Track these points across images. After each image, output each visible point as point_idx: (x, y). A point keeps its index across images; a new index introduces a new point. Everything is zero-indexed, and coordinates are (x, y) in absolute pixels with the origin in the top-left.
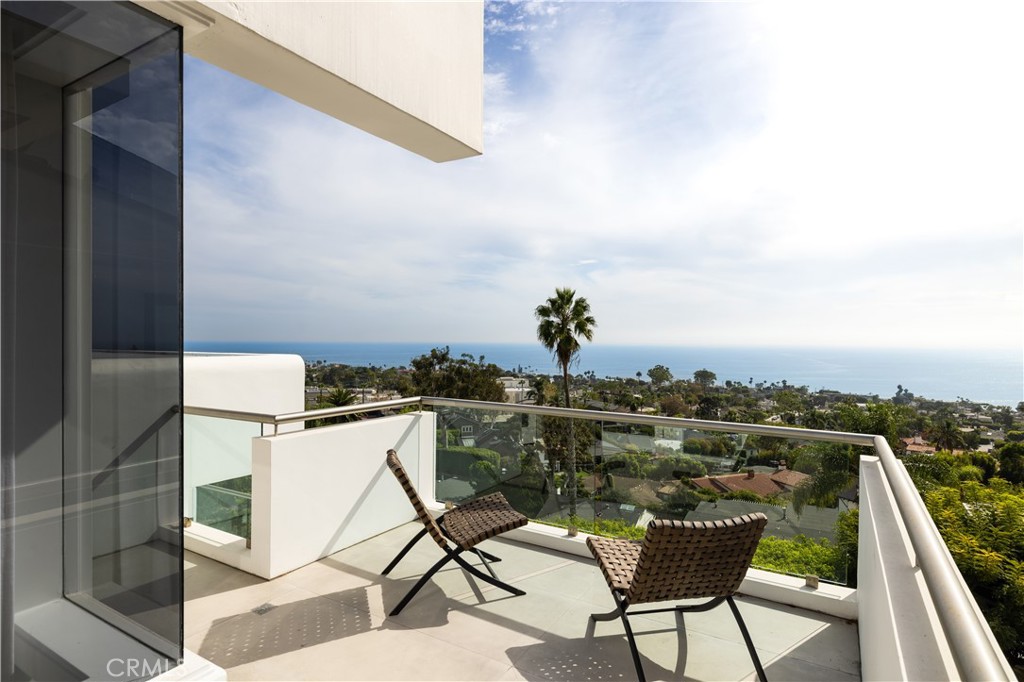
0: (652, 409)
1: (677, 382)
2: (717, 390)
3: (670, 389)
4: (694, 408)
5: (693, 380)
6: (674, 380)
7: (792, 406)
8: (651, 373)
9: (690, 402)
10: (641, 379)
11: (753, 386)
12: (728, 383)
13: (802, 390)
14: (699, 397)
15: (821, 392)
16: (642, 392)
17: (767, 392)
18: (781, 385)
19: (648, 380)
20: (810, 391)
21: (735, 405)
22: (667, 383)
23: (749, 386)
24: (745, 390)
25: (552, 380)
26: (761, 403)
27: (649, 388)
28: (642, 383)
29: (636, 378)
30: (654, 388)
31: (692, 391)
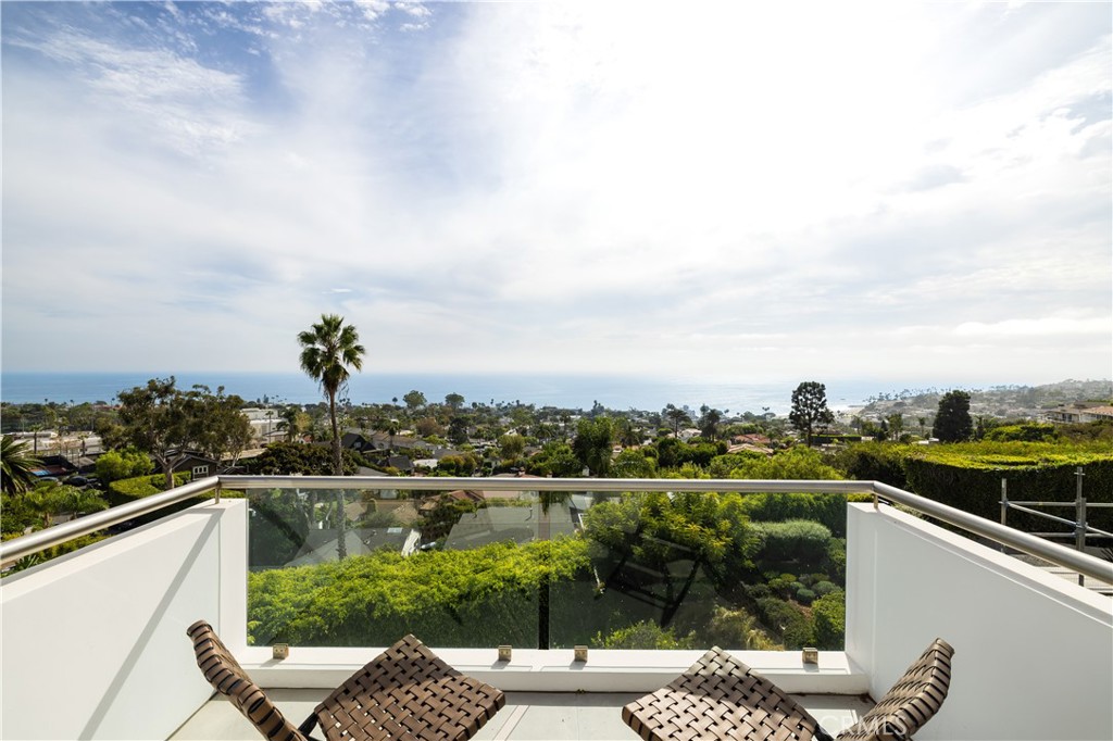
0: (409, 432)
1: (431, 405)
2: (465, 410)
3: (424, 412)
4: (447, 428)
5: (444, 403)
6: (428, 404)
7: (525, 421)
8: (407, 399)
9: (443, 423)
10: (397, 404)
11: (494, 406)
12: (474, 404)
13: (531, 407)
14: (451, 418)
15: (544, 408)
16: (398, 416)
17: (505, 411)
18: (515, 404)
19: (404, 404)
20: (537, 408)
21: (480, 423)
22: (421, 407)
23: (491, 406)
24: (488, 410)
25: (304, 409)
26: (501, 420)
27: (405, 413)
28: (398, 408)
29: (392, 404)
30: (409, 412)
31: (444, 412)
